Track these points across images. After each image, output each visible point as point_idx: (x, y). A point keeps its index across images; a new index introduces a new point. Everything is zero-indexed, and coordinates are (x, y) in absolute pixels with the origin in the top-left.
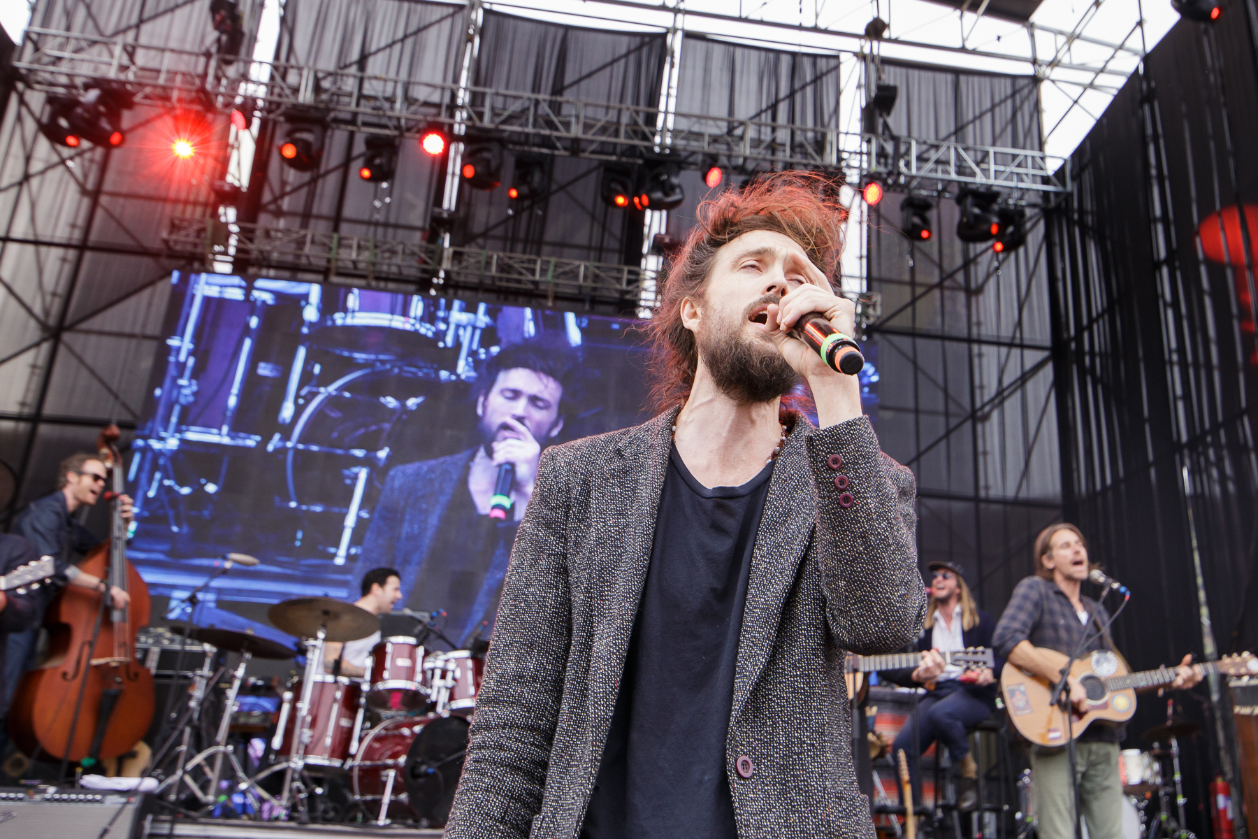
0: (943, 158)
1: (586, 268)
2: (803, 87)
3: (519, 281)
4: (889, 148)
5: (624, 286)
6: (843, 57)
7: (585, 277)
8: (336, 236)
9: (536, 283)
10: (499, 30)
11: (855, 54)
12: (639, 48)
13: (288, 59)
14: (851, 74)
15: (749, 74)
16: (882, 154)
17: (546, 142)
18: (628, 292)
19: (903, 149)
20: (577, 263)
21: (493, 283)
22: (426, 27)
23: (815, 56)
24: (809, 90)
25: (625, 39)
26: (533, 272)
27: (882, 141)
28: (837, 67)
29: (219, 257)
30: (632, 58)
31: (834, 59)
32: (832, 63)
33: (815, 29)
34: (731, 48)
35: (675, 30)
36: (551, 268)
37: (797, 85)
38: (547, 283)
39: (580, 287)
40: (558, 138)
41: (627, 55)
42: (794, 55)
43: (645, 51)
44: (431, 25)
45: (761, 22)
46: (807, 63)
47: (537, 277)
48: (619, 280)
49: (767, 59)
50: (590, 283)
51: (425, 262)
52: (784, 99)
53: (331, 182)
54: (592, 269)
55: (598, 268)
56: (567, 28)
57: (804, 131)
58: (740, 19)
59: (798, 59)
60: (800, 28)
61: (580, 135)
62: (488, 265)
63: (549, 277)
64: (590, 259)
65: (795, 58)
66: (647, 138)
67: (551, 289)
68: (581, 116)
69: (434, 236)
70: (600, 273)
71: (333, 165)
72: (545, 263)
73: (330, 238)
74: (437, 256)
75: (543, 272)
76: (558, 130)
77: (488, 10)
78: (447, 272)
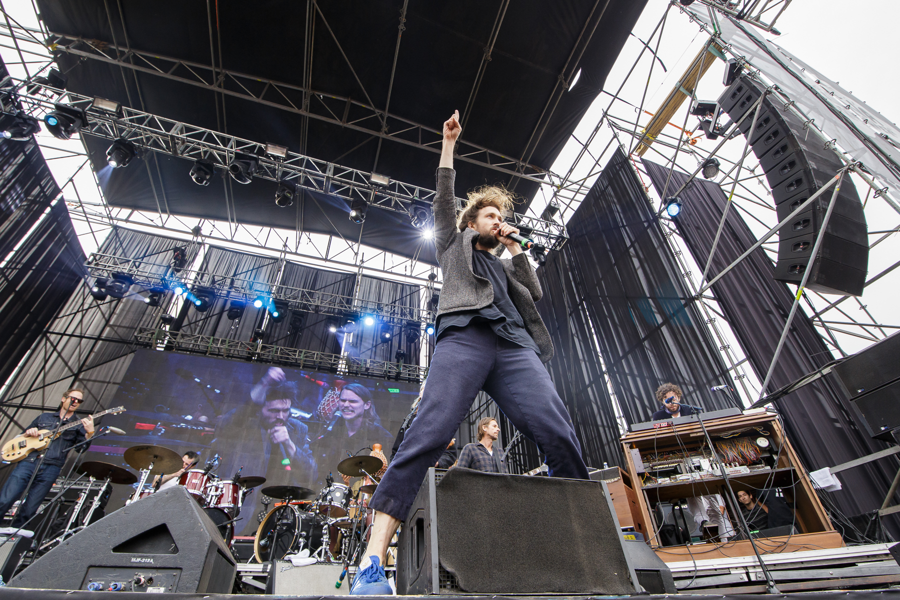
1: (317, 354)
2: (406, 296)
3: (287, 358)
5: (333, 362)
6: (421, 287)
7: (317, 358)
8: (212, 338)
9: (296, 360)
10: (292, 268)
11: (425, 286)
12: (345, 279)
13: (205, 271)
14: (424, 293)
15: (386, 290)
17: (305, 307)
18: (334, 364)
20: (313, 352)
21: (278, 360)
22: (262, 267)
23: (411, 286)
24: (408, 297)
25: (341, 275)
26: (295, 355)
28: (419, 290)
29: (159, 345)
30: (342, 281)
32: (417, 288)
33: (411, 277)
34: (380, 281)
35: (359, 274)
36: (303, 353)
37: (404, 295)
38: (300, 360)
39: (314, 362)
40: (310, 305)
42: (403, 284)
43: (347, 281)
44: (264, 266)
46: (408, 288)
47: (297, 357)
48: (331, 360)
49: (393, 285)
50: (318, 360)
51: (250, 350)
52: (398, 300)
53: (214, 319)
54: (319, 354)
55: (323, 354)
56: (318, 270)
57: (406, 308)
58: (383, 271)
60: (405, 276)
61: (319, 304)
62: (276, 352)
63: (301, 357)
64: (319, 351)
65: (403, 285)
66: (346, 307)
67: (302, 362)
68: (320, 298)
69: (255, 340)
70: (323, 356)
71: (215, 313)
72: (301, 352)
73: (209, 339)
74: (255, 348)
75: (299, 355)
76: (309, 301)
77: (288, 262)
78: (258, 354)
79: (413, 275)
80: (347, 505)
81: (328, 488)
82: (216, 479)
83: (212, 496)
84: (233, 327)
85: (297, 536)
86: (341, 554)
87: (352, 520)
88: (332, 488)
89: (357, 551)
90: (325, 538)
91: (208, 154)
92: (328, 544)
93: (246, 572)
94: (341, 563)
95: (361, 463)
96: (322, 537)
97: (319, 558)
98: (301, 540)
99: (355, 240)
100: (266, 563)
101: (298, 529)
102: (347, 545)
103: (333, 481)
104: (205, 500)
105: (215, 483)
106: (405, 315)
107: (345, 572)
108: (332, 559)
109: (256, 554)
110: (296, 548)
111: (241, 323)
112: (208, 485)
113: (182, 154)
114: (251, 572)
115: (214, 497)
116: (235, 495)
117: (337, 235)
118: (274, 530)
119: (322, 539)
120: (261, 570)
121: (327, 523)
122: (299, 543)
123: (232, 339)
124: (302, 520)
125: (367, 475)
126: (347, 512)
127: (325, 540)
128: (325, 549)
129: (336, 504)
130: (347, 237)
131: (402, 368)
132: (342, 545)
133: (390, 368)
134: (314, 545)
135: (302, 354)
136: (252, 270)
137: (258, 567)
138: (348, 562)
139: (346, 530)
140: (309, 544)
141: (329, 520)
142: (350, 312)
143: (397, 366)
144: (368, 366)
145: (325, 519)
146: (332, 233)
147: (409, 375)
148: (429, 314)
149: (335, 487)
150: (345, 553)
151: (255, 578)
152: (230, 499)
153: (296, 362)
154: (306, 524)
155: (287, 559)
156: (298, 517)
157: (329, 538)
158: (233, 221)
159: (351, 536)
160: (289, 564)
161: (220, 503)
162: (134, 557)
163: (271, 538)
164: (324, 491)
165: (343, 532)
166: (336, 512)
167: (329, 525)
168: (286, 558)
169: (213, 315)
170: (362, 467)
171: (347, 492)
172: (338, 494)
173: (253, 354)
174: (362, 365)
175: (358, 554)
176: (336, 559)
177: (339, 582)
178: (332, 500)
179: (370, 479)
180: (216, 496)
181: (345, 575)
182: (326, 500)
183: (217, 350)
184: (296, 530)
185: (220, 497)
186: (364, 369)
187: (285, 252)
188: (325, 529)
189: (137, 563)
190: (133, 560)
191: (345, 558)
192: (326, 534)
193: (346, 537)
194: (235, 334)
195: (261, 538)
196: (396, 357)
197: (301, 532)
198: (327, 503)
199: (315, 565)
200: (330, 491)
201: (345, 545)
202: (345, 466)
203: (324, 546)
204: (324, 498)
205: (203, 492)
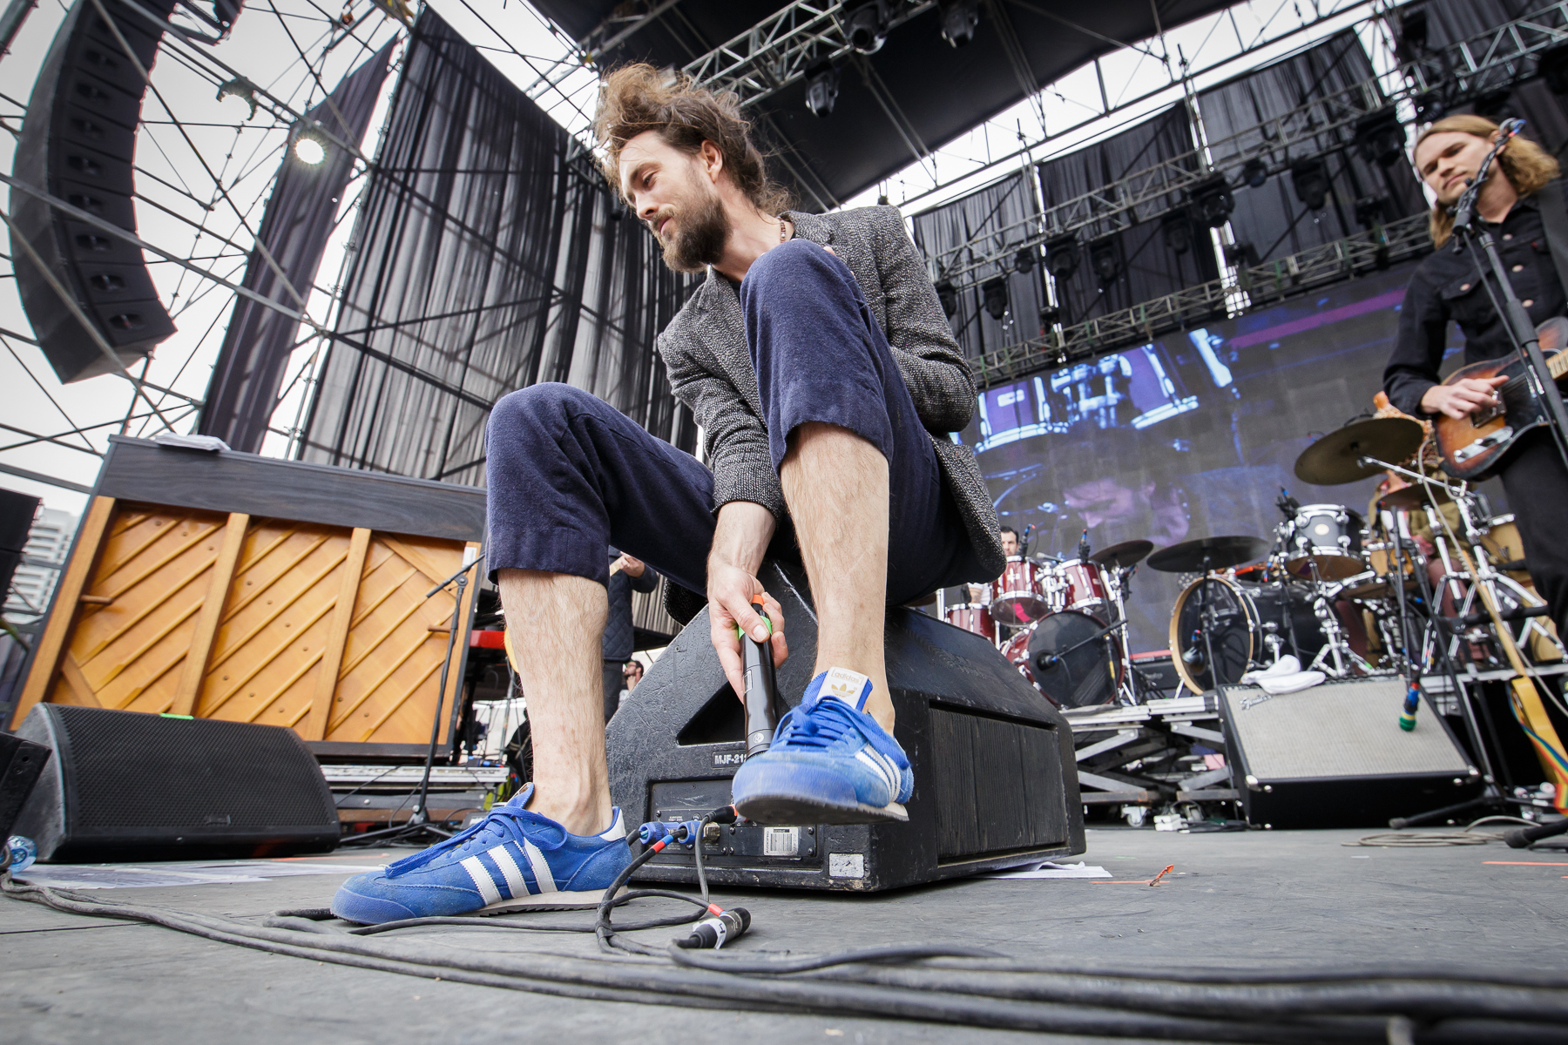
0: (1505, 45)
1: (1171, 300)
2: (1327, 73)
3: (1118, 334)
4: (1437, 65)
5: (1210, 301)
6: (1358, 28)
7: (1173, 308)
8: (982, 357)
9: (1134, 329)
11: (1370, 19)
12: (1164, 127)
14: (1373, 37)
15: (1268, 91)
16: (1431, 78)
17: (1107, 224)
18: (1216, 303)
19: (1454, 60)
20: (1162, 299)
21: (1103, 344)
22: (1004, 199)
23: (1330, 42)
24: (1334, 74)
25: (1150, 126)
26: (1129, 322)
27: (1424, 63)
28: (1356, 39)
30: (1161, 137)
31: (1348, 36)
32: (1349, 38)
33: (1320, 20)
34: (1245, 81)
35: (1190, 97)
36: (1142, 311)
37: (1320, 75)
38: (1142, 325)
39: (1172, 317)
40: (1117, 215)
41: (1155, 137)
42: (1307, 53)
43: (1170, 126)
44: (1006, 196)
45: (1265, 44)
46: (1322, 53)
47: (1133, 323)
48: (1205, 298)
49: (1283, 72)
50: (1179, 309)
51: (1047, 348)
52: (1310, 93)
54: (1177, 298)
55: (1183, 295)
56: (1101, 144)
57: (1337, 98)
58: (1244, 53)
59: (1313, 55)
60: (1304, 27)
61: (1132, 203)
62: (1093, 332)
63: (1143, 319)
64: (1173, 291)
65: (1309, 55)
66: (1189, 178)
67: (1147, 329)
68: (1128, 190)
69: (1048, 329)
70: (1186, 299)
71: (969, 317)
72: (1136, 312)
73: (978, 360)
74: (1053, 342)
75: (1137, 319)
76: (1112, 209)
77: (1041, 164)
78: (1064, 350)
79: (1324, 12)
80: (1356, 546)
81: (1291, 523)
82: (1047, 564)
83: (1053, 594)
84: (1005, 327)
85: (1256, 633)
86: (1386, 652)
87: (1385, 577)
88: (1300, 520)
89: (1431, 639)
90: (1330, 627)
91: (815, 49)
92: (1343, 638)
93: (1174, 714)
94: (1396, 674)
95: (1354, 445)
96: (1321, 626)
97: (1330, 671)
98: (1269, 639)
99: (1149, 32)
100: (1210, 693)
101: (1254, 619)
102: (1396, 632)
103: (1296, 505)
104: (1044, 604)
105: (1047, 571)
106: (1343, 113)
107: (1415, 696)
108: (1365, 667)
109: (1184, 678)
110: (1265, 656)
111: (1015, 314)
112: (1037, 577)
113: (783, 79)
114: (1183, 714)
115: (1057, 594)
116: (1095, 582)
117: (1109, 48)
118: (1201, 629)
119: (1322, 630)
120: (1203, 709)
121: (1320, 596)
122: (1267, 647)
123: (1012, 345)
124: (1255, 600)
125: (1384, 470)
126: (1365, 563)
127: (1329, 631)
128: (1339, 649)
129: (1324, 550)
130: (1130, 40)
131: (1385, 237)
132: (1381, 635)
133: (1353, 252)
134: (1306, 645)
135: (1142, 314)
136: (991, 216)
137: (1196, 704)
138: (1415, 667)
139: (1380, 602)
140: (1294, 643)
141: (1323, 588)
142: (1203, 181)
143: (1372, 238)
144: (1295, 270)
145: (1311, 589)
146: (1094, 52)
147: (1413, 243)
148: (1411, 73)
149: (1308, 515)
150: (1397, 650)
151: (1196, 723)
152: (1088, 591)
153: (1138, 334)
154: (1267, 607)
155: (1249, 682)
156: (1244, 597)
157: (1340, 626)
158: (922, 154)
159: (1398, 612)
160: (1258, 691)
161: (1073, 601)
162: (719, 752)
163: (1200, 646)
164: (1283, 530)
165: (1374, 608)
166: (1333, 568)
167: (1327, 599)
168: (1246, 678)
169: (968, 323)
170: (1361, 456)
171: (1343, 518)
172: (1322, 530)
173: (1056, 355)
174: (1279, 274)
175: (1437, 647)
176: (1376, 665)
177: (1406, 716)
178: (1309, 546)
179: (1399, 474)
180: (1060, 591)
181: (1417, 700)
182: (1297, 548)
183: (998, 375)
184: (1250, 622)
185: (1069, 595)
186: (1287, 284)
187: (1027, 149)
188: (1321, 608)
189: (726, 765)
190: (718, 759)
191: (1402, 662)
192: (1328, 617)
193: (1385, 617)
194: (1015, 338)
195: (1184, 647)
196: (1359, 221)
197: (1263, 622)
198: (1301, 554)
199: (1323, 688)
200: (1297, 528)
201: (1390, 633)
202: (1315, 463)
203: (1333, 644)
204: (1290, 543)
205: (1033, 590)
